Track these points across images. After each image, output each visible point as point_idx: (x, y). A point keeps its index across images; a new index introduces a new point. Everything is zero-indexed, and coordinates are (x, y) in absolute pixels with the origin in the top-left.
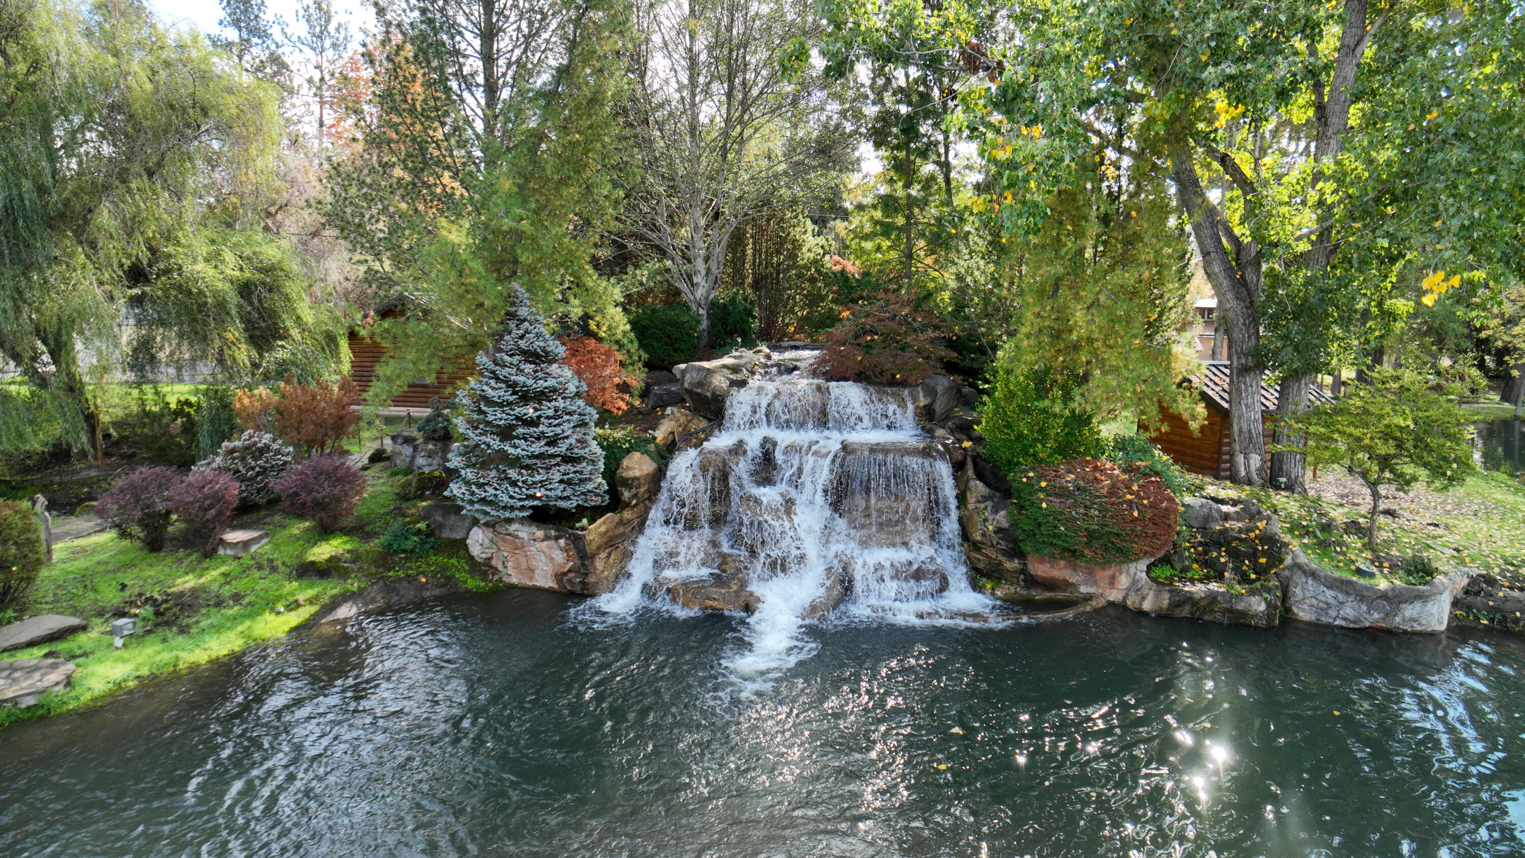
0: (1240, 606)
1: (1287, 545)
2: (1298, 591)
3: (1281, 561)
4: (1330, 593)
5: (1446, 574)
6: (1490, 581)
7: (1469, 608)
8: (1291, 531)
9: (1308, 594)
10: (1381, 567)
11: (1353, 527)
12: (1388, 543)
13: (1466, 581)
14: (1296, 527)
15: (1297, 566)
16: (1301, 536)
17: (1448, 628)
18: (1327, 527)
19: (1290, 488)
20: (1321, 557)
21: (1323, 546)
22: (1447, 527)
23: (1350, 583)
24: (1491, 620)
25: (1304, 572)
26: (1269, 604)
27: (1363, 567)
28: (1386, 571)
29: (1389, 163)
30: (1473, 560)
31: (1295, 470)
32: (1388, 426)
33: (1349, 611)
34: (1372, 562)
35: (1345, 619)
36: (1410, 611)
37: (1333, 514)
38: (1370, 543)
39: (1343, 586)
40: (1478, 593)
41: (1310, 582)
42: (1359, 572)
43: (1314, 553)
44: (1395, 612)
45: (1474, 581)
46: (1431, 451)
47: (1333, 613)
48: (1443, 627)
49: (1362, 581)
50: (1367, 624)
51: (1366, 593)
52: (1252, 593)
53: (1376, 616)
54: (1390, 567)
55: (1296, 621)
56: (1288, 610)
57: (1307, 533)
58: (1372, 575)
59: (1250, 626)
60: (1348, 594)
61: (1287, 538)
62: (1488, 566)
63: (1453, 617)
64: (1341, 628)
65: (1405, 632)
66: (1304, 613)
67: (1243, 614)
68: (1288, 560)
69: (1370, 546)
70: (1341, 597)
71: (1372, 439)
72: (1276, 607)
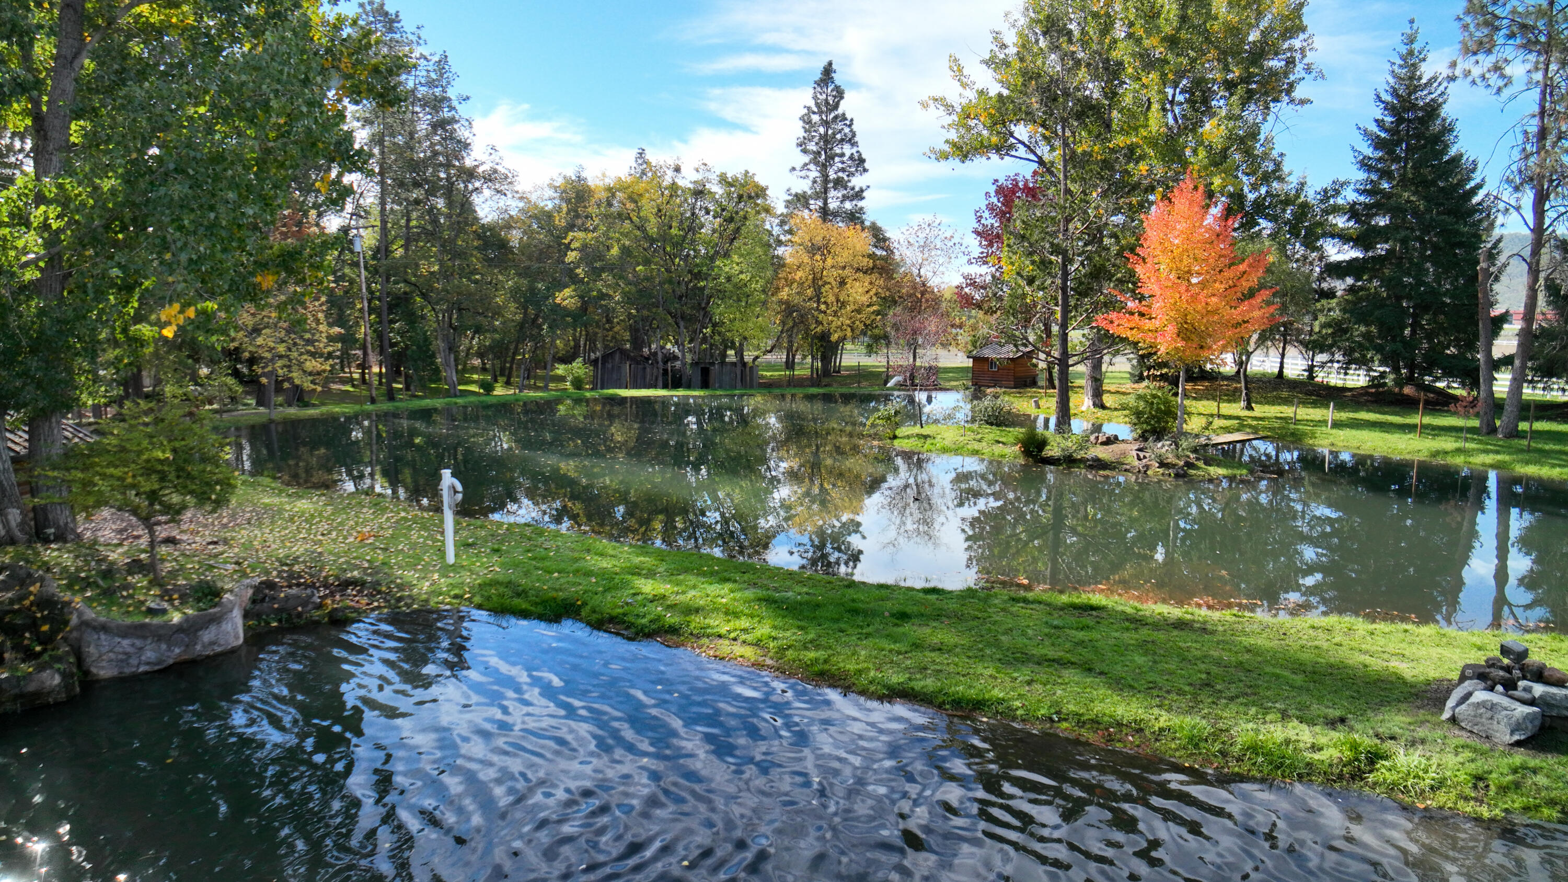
0: (32, 687)
1: (69, 603)
2: (92, 649)
3: (66, 623)
4: (126, 642)
5: (231, 591)
6: (270, 585)
7: (258, 616)
8: (69, 587)
9: (104, 650)
10: (171, 600)
11: (136, 566)
12: (173, 574)
13: (250, 592)
14: (75, 582)
15: (85, 624)
16: (83, 590)
17: (246, 640)
18: (109, 573)
19: (61, 537)
20: (108, 607)
21: (108, 594)
22: (226, 542)
23: (143, 626)
24: (280, 621)
25: (94, 628)
26: (64, 675)
27: (153, 605)
28: (176, 603)
29: (113, 191)
30: (253, 570)
31: (63, 517)
32: (148, 461)
33: (150, 654)
34: (162, 597)
35: (148, 664)
36: (207, 636)
37: (113, 556)
38: (156, 578)
39: (138, 631)
40: (263, 600)
41: (103, 637)
42: (151, 612)
43: (100, 604)
44: (194, 640)
45: (257, 589)
46: (194, 478)
47: (134, 661)
48: (241, 641)
49: (156, 620)
50: (171, 661)
51: (162, 632)
52: (41, 668)
53: (177, 651)
54: (181, 598)
55: (98, 681)
56: (87, 673)
57: (89, 585)
58: (164, 612)
59: (48, 705)
60: (144, 638)
61: (66, 596)
62: (267, 572)
63: (247, 629)
64: (146, 673)
65: (208, 657)
66: (104, 671)
67: (37, 694)
68: (74, 620)
69: (156, 582)
70: (138, 643)
71: (134, 476)
72: (72, 675)
